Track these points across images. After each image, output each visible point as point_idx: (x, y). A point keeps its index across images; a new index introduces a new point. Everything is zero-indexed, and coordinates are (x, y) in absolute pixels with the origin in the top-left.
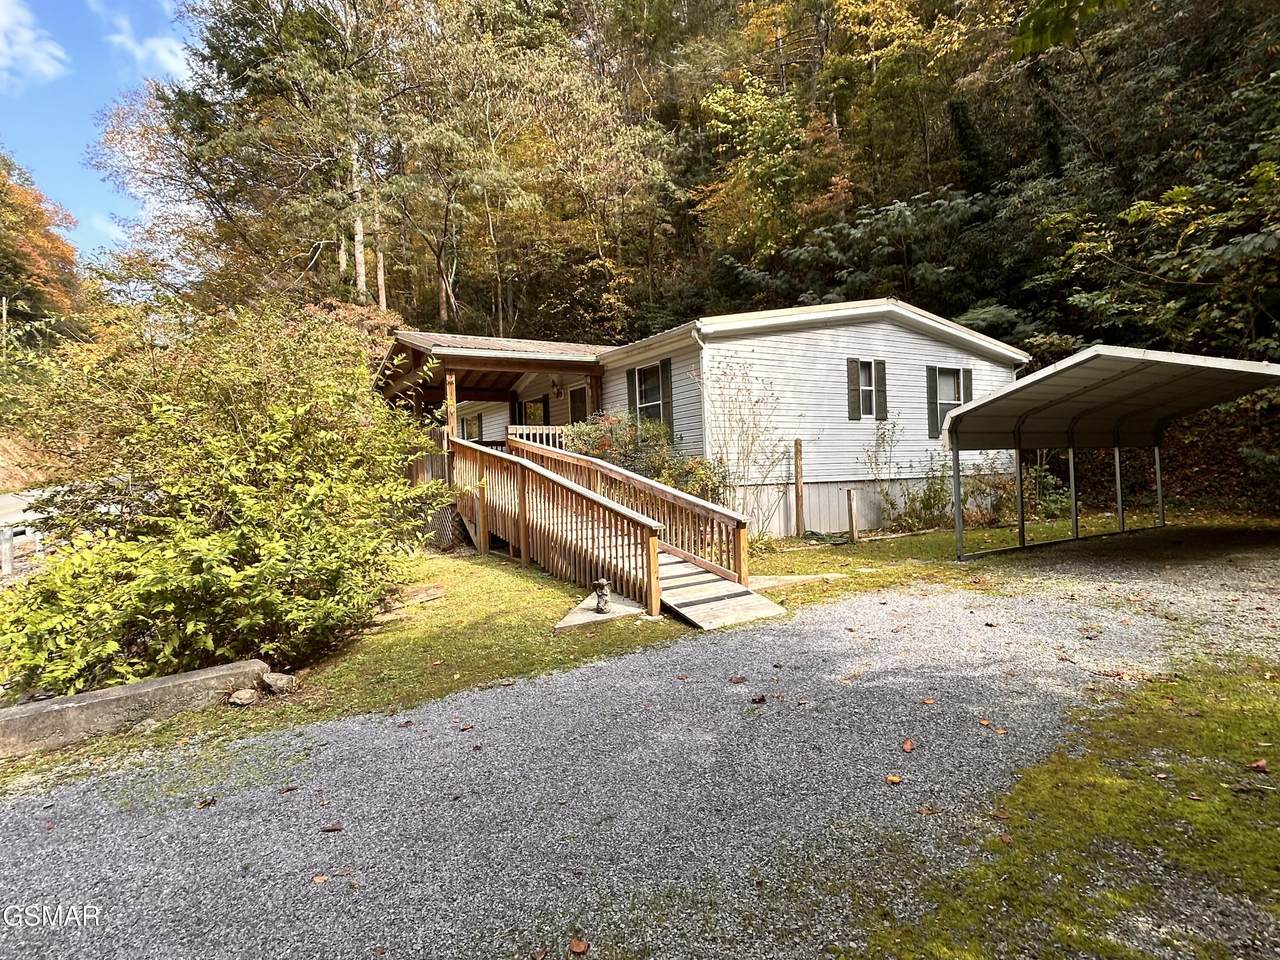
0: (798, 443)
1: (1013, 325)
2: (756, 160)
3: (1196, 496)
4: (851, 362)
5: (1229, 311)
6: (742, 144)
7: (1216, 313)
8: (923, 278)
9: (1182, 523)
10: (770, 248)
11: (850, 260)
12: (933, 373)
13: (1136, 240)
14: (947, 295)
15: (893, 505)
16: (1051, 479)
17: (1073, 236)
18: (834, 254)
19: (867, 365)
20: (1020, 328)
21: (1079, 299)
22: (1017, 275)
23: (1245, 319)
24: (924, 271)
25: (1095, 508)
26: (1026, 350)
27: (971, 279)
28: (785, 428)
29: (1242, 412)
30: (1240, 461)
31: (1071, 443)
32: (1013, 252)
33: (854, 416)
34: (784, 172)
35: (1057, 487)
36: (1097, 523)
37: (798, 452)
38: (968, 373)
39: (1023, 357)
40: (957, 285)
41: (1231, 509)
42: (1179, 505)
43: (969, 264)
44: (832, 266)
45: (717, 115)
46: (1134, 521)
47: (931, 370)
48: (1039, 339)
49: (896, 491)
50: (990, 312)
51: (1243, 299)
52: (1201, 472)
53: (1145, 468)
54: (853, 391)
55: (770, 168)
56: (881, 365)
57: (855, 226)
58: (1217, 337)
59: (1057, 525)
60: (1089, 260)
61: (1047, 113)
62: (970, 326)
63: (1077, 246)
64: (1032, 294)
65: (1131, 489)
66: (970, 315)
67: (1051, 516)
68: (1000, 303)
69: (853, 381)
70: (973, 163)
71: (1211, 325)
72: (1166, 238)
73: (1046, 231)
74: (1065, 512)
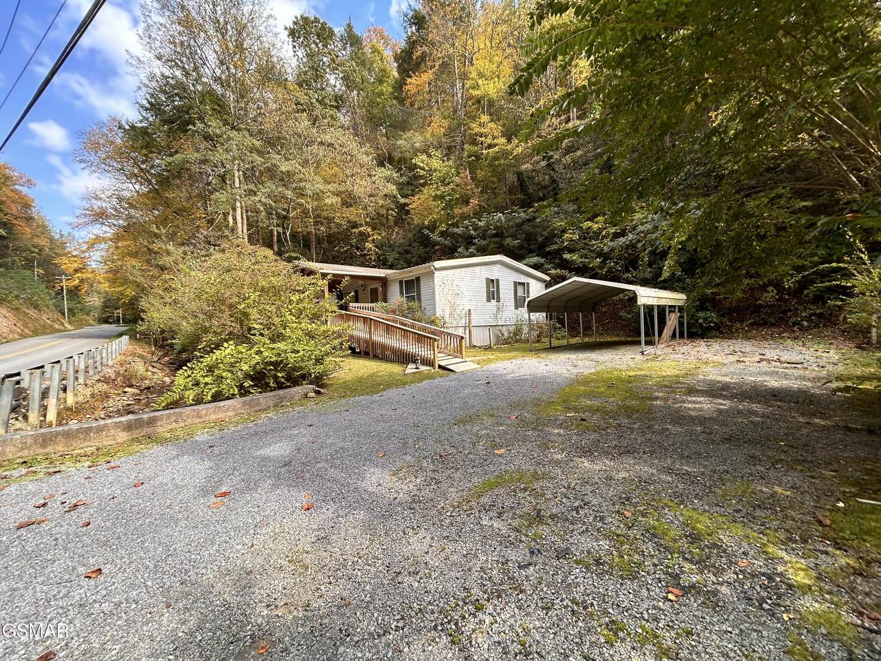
0: (469, 310)
1: (542, 265)
2: (437, 189)
3: (607, 331)
4: (487, 279)
5: (617, 263)
6: (430, 180)
7: (612, 264)
8: (508, 245)
9: (602, 340)
10: (443, 227)
11: (478, 235)
12: (516, 284)
13: (586, 235)
14: (517, 251)
15: (503, 335)
16: (558, 325)
17: (564, 231)
18: (472, 232)
19: (493, 281)
20: (546, 266)
21: (567, 256)
22: (543, 246)
23: (622, 266)
24: (509, 241)
25: (573, 336)
26: (547, 275)
27: (526, 245)
28: (464, 305)
29: (621, 300)
30: (621, 318)
31: (566, 311)
32: (542, 235)
33: (489, 300)
34: (449, 195)
35: (560, 328)
36: (573, 341)
37: (470, 314)
38: (528, 284)
39: (548, 278)
40: (521, 247)
41: (618, 335)
42: (601, 334)
43: (525, 239)
44: (471, 237)
45: (420, 167)
46: (586, 340)
47: (515, 283)
48: (553, 271)
49: (504, 329)
50: (535, 260)
51: (621, 259)
52: (609, 322)
53: (590, 321)
54: (488, 291)
55: (443, 192)
56: (498, 280)
57: (481, 221)
58: (613, 272)
59: (561, 342)
60: (570, 241)
61: (553, 181)
62: (526, 265)
63: (566, 235)
64: (549, 253)
65: (586, 329)
66: (527, 261)
67: (559, 339)
68: (537, 255)
69: (488, 286)
70: (526, 197)
71: (611, 268)
72: (597, 235)
73: (555, 229)
74: (563, 337)
